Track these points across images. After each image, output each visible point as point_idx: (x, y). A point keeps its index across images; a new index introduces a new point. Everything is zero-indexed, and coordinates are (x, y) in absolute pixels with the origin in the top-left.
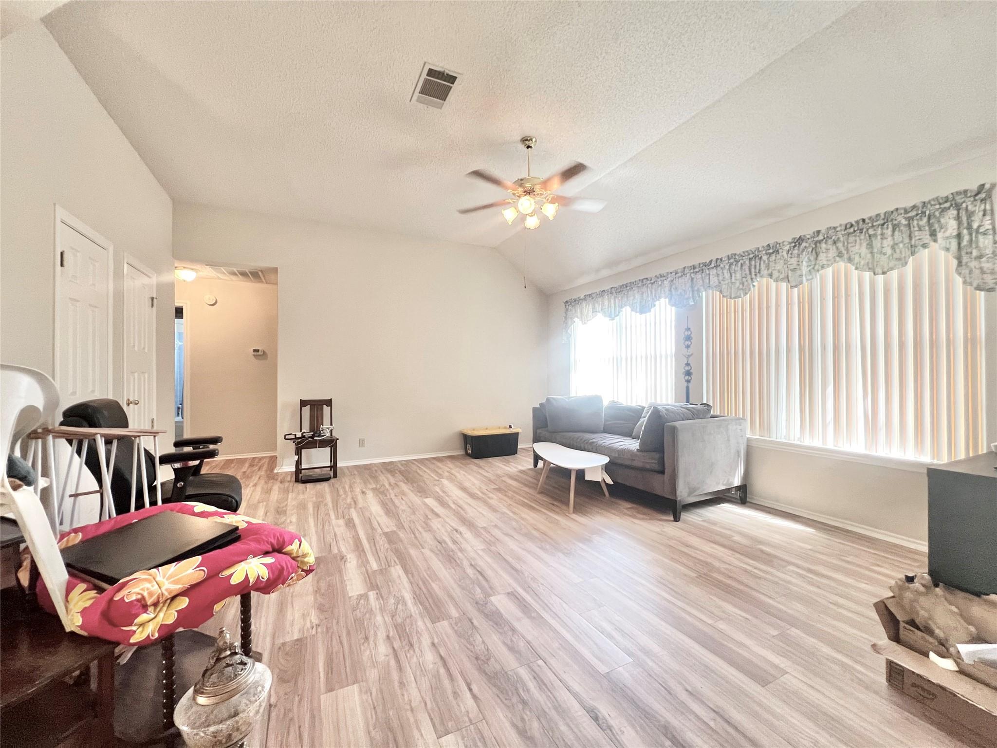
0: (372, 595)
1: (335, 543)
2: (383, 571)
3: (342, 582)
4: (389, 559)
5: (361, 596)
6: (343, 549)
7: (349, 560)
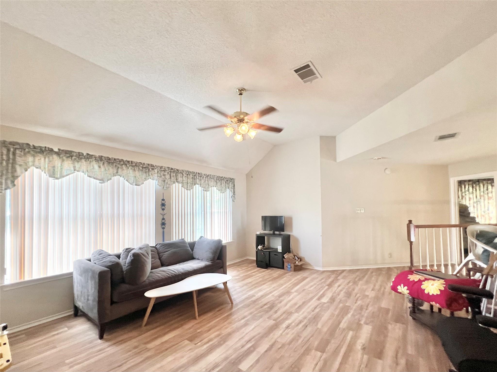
0: (362, 322)
1: (362, 366)
2: (349, 328)
3: (371, 335)
4: (340, 333)
5: (367, 324)
6: (359, 355)
7: (361, 344)
